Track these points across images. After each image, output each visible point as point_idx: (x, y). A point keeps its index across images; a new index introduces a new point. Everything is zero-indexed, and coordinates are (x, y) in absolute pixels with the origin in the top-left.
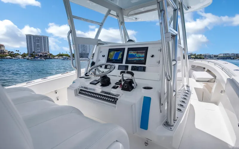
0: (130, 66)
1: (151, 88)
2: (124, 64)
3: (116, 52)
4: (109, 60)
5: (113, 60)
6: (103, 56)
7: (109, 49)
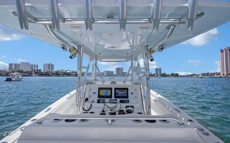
0: (118, 100)
1: (138, 113)
2: (113, 98)
3: (105, 90)
4: (99, 96)
5: (104, 96)
6: (94, 93)
7: (99, 88)
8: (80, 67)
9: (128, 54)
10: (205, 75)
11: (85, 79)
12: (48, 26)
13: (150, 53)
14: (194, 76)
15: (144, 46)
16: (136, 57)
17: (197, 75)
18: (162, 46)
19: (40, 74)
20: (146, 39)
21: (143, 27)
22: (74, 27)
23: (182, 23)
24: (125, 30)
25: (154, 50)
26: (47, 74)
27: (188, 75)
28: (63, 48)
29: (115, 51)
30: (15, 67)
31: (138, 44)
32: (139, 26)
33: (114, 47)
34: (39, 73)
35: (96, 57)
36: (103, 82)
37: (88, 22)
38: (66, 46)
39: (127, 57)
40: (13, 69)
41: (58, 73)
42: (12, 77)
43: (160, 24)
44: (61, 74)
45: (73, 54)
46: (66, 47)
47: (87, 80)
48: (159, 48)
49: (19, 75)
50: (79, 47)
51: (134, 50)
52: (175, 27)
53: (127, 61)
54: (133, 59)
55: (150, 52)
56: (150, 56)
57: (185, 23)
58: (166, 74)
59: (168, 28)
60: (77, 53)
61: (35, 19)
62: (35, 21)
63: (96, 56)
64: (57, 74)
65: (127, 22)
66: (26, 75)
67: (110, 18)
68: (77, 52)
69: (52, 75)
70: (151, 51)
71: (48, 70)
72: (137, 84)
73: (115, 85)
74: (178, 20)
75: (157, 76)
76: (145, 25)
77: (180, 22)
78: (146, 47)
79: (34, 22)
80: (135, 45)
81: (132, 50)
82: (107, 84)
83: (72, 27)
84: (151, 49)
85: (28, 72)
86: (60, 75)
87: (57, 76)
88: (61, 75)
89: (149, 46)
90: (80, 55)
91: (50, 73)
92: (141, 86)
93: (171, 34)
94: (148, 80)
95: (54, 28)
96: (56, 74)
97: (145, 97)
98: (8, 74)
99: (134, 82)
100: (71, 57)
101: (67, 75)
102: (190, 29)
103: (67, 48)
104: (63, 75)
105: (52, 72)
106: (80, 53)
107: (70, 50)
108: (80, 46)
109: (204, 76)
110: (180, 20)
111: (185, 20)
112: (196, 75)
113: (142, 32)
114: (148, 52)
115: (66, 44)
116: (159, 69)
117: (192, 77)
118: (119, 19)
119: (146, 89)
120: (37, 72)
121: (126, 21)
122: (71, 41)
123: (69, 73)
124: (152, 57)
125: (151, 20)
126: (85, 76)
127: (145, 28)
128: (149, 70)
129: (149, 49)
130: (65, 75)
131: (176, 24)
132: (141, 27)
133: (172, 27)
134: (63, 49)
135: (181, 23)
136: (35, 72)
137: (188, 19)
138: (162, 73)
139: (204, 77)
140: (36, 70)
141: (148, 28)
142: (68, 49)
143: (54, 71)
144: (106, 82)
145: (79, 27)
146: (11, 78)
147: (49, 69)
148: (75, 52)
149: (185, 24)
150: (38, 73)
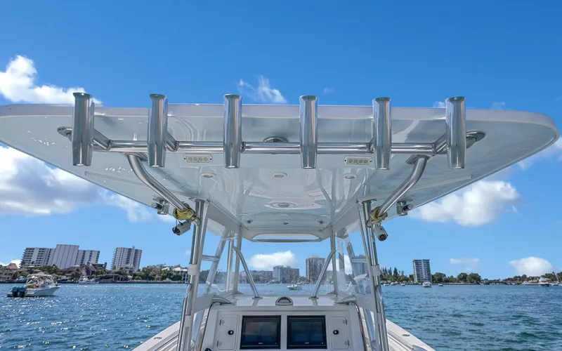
2: (284, 349)
3: (261, 324)
4: (244, 343)
5: (257, 341)
6: (229, 333)
7: (244, 317)
8: (197, 257)
9: (321, 222)
10: (556, 280)
11: (208, 290)
12: (132, 157)
13: (377, 221)
14: (523, 281)
15: (360, 203)
16: (344, 230)
17: (533, 278)
18: (405, 202)
19: (101, 278)
20: (365, 184)
21: (356, 161)
22: (195, 159)
23: (441, 152)
24: (313, 168)
25: (386, 213)
26: (119, 277)
27: (506, 280)
28: (159, 207)
29: (289, 214)
30: (39, 258)
31: (346, 198)
32: (346, 159)
33: (287, 206)
34: (100, 275)
35: (238, 229)
36: (257, 298)
37: (232, 150)
38: (166, 202)
39: (321, 231)
40: (33, 263)
41: (151, 274)
42: (29, 287)
43: (392, 156)
44: (157, 276)
45: (182, 222)
46: (167, 204)
47: (212, 292)
48: (397, 207)
49: (47, 281)
50: (200, 203)
51: (337, 211)
52: (428, 161)
53: (320, 240)
54: (336, 234)
55: (376, 217)
56: (377, 226)
57: (446, 152)
58: (445, 275)
59: (413, 161)
60: (193, 218)
61: (109, 142)
62: (107, 147)
63: (241, 226)
64: (148, 276)
65: (318, 150)
66: (64, 280)
67: (281, 141)
68: (195, 216)
69: (133, 279)
70: (379, 215)
71: (124, 265)
72: (348, 303)
73: (288, 308)
74: (430, 146)
75: (420, 281)
76: (359, 157)
77: (436, 151)
78: (366, 204)
79: (104, 149)
80: (338, 198)
81: (333, 212)
82: (267, 303)
83: (190, 159)
84: (378, 209)
85: (70, 272)
86: (153, 279)
87: (145, 281)
88: (158, 279)
89: (373, 203)
90: (200, 225)
91: (128, 272)
92: (361, 309)
93: (421, 175)
94: (378, 293)
95: (152, 164)
96: (143, 278)
97: (373, 342)
98: (15, 276)
99: (340, 299)
100: (176, 231)
101: (172, 279)
102: (458, 166)
103: (168, 207)
104: (164, 278)
105: (135, 271)
106: (200, 220)
107: (176, 213)
108: (203, 202)
109: (553, 280)
110: (435, 147)
111: (445, 147)
112: (529, 279)
113: (353, 171)
114: (372, 217)
115: (166, 196)
116: (422, 262)
117: (519, 284)
118: (301, 145)
119: (373, 320)
120: (93, 272)
121: (316, 147)
122: (181, 190)
123: (180, 274)
124: (382, 229)
125: (372, 146)
126: (208, 282)
127: (361, 161)
128: (377, 264)
129: (373, 208)
130: (168, 280)
131: (429, 155)
132: (350, 161)
133: (421, 160)
134: (157, 210)
135: (437, 153)
136: (88, 272)
137: (450, 146)
138: (433, 273)
139: (553, 284)
140: (94, 265)
141: (366, 162)
142: (172, 208)
143: (141, 268)
144: (264, 298)
145: (206, 159)
146: (25, 289)
147: (127, 263)
148: (189, 216)
149: (446, 155)
150: (97, 273)
